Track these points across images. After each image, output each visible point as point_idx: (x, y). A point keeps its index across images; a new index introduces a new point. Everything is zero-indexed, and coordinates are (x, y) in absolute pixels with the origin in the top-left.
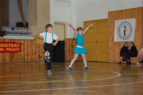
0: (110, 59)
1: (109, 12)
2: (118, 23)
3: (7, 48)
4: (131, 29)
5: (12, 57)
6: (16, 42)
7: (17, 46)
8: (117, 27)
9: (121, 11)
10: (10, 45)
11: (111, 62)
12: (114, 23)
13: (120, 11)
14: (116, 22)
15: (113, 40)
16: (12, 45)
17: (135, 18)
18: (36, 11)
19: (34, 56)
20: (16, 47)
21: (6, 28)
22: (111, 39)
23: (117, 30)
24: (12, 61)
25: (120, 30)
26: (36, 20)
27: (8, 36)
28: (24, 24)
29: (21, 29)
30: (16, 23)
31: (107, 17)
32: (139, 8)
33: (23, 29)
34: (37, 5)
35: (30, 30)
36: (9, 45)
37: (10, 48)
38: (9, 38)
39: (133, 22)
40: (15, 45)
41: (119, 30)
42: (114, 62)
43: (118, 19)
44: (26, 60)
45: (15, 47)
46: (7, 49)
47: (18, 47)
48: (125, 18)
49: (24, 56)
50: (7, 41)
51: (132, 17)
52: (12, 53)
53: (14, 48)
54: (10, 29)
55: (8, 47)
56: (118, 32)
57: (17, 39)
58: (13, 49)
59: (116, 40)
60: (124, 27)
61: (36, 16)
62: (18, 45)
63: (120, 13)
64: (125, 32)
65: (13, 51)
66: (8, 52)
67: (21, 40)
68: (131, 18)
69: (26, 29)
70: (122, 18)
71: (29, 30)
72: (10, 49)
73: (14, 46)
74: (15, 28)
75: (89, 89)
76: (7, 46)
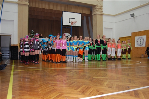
1: (132, 33)
2: (136, 38)
4: (144, 41)
13: (138, 32)
14: (136, 37)
15: (134, 46)
17: (145, 35)
23: (136, 41)
31: (131, 35)
39: (144, 37)
41: (137, 41)
42: (135, 57)
48: (140, 36)
59: (136, 46)
60: (140, 40)
64: (140, 42)
68: (143, 35)
75: (129, 68)
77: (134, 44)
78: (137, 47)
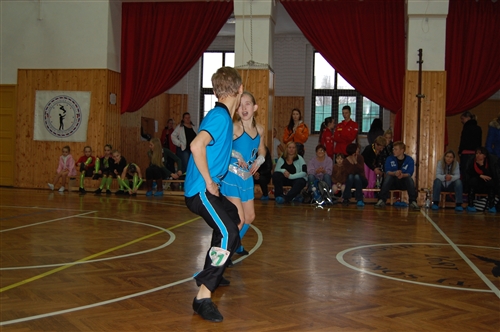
0: (20, 178)
1: (19, 70)
2: (43, 98)
4: (78, 115)
8: (40, 106)
9: (54, 72)
11: (22, 185)
12: (34, 96)
13: (52, 71)
14: (39, 94)
15: (30, 135)
17: (88, 90)
22: (24, 136)
25: (50, 115)
31: (13, 81)
32: (99, 70)
39: (83, 99)
41: (46, 115)
42: (31, 186)
43: (45, 88)
48: (65, 89)
51: (79, 88)
56: (43, 117)
60: (61, 108)
63: (51, 75)
64: (61, 118)
68: (78, 90)
70: (56, 88)
77: (32, 127)
78: (47, 143)
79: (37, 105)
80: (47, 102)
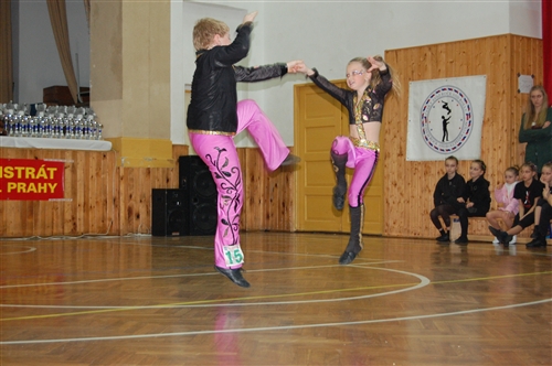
0: (391, 223)
1: (387, 52)
2: (419, 91)
3: (11, 180)
4: (468, 115)
5: (29, 214)
6: (46, 160)
7: (48, 173)
8: (416, 107)
9: (433, 49)
10: (23, 172)
11: (394, 234)
12: (407, 91)
13: (430, 47)
14: (414, 87)
15: (401, 154)
16: (30, 172)
17: (482, 73)
18: (118, 45)
19: (111, 212)
20: (46, 177)
21: (8, 108)
22: (394, 152)
23: (419, 117)
24: (28, 231)
25: (429, 119)
26: (120, 79)
27: (15, 138)
28: (76, 94)
29: (62, 111)
30: (45, 90)
32: (498, 37)
33: (70, 112)
34: (124, 25)
35: (95, 117)
36: (20, 169)
37: (20, 181)
38: (18, 146)
39: (475, 88)
40: (42, 169)
41: (424, 119)
42: (406, 235)
43: (421, 77)
44: (81, 228)
45: (42, 180)
46: (10, 187)
47: (52, 177)
48: (448, 75)
49: (74, 211)
50: (12, 156)
51: (470, 71)
52: (28, 202)
53: (36, 182)
54: (21, 113)
55: (15, 180)
56: (419, 124)
57: (48, 151)
58: (32, 184)
59: (413, 154)
60: (444, 107)
61: (117, 66)
62: (52, 170)
63: (429, 54)
64: (445, 123)
65: (32, 192)
66: (15, 195)
67: (63, 152)
68: (469, 73)
69: (81, 112)
70: (436, 75)
71: (91, 117)
72: (21, 187)
73: (36, 173)
74: (42, 109)
75: (315, 332)
76: (12, 175)
77: (404, 140)
79: (411, 105)
80: (424, 99)
